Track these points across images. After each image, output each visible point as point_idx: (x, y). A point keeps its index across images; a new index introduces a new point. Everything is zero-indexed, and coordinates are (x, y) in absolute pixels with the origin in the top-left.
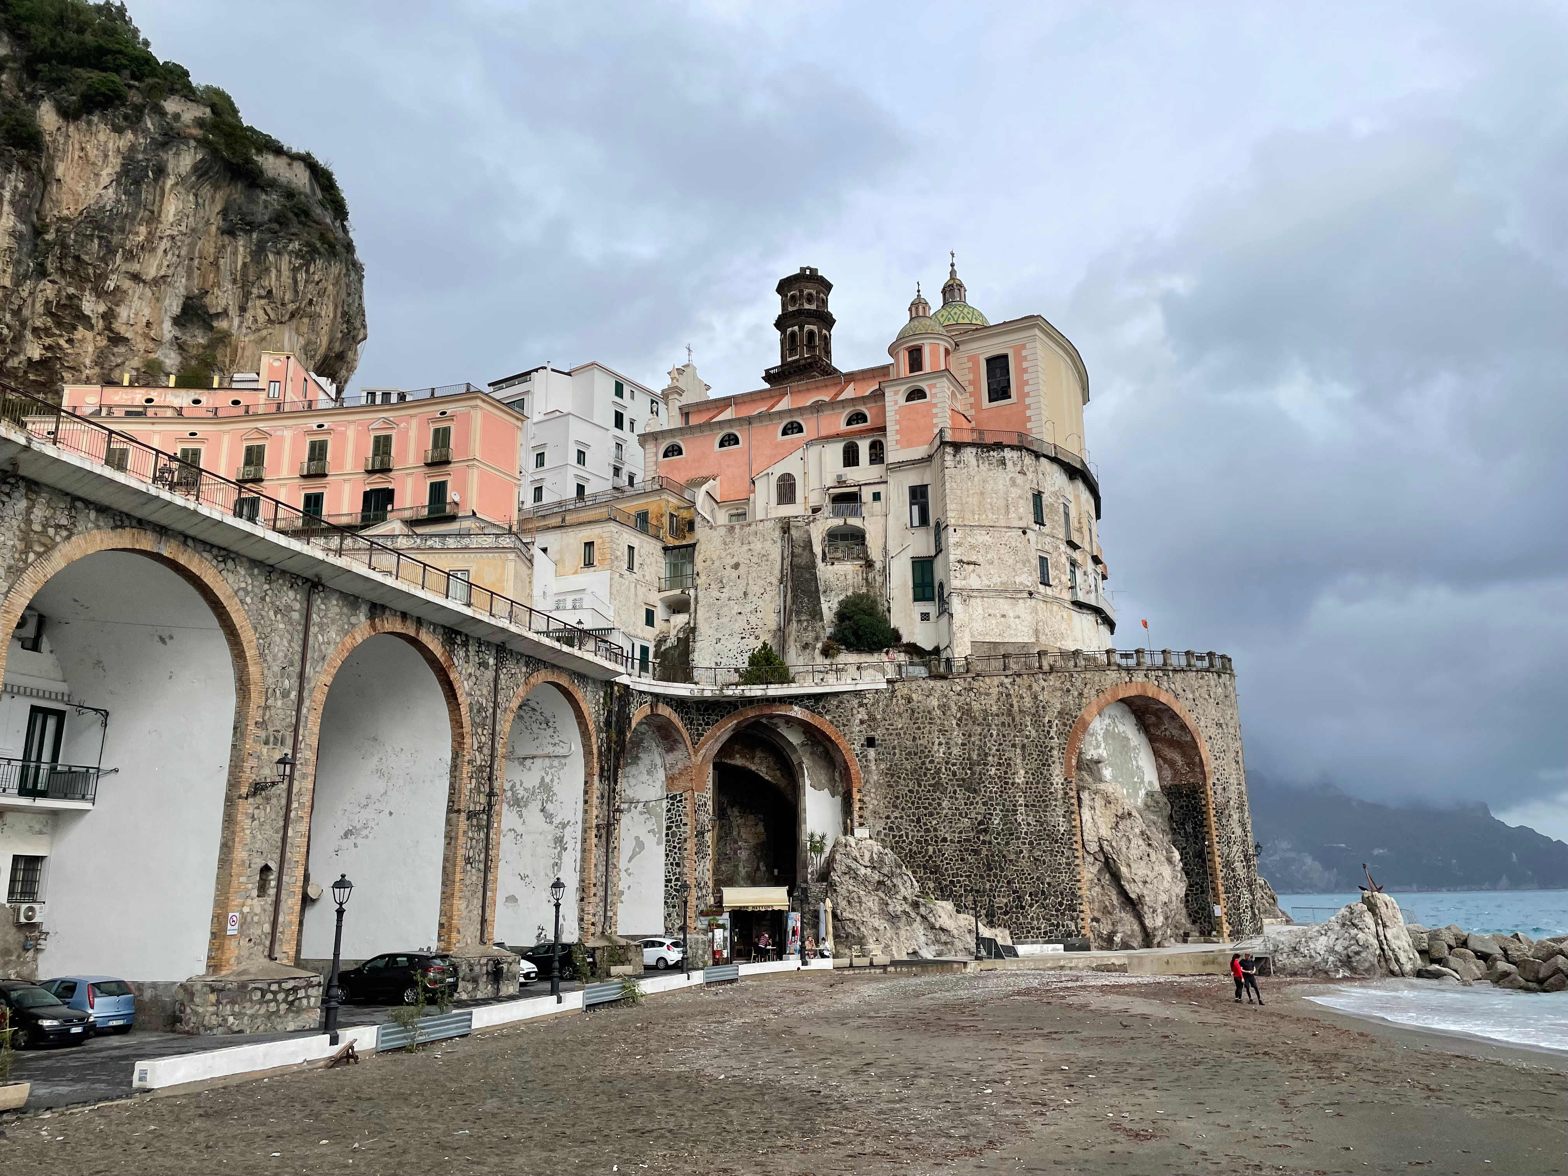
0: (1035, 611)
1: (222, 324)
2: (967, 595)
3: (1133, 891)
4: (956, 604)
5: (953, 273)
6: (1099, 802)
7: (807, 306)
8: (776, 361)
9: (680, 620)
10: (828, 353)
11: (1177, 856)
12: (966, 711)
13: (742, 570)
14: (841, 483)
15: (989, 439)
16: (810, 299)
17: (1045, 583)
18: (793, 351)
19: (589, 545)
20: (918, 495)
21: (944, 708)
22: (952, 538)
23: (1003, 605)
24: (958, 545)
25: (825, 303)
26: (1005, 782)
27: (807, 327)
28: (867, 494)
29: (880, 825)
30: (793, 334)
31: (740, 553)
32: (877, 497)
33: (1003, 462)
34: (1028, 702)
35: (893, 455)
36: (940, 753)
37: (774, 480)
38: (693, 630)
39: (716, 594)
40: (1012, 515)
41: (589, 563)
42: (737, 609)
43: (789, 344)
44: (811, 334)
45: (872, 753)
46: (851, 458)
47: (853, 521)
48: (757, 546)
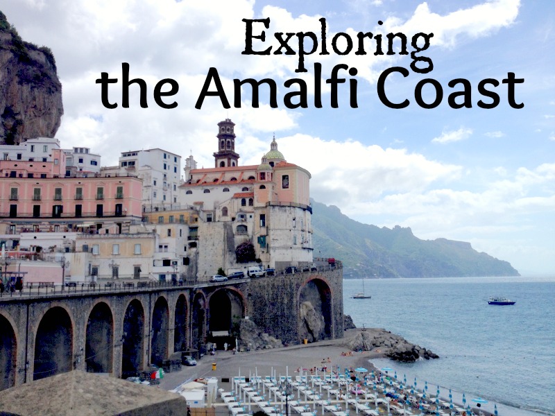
0: (292, 252)
1: (18, 117)
2: (275, 249)
3: (311, 328)
4: (271, 251)
5: (274, 139)
6: (304, 307)
7: (228, 132)
8: (217, 150)
9: (194, 250)
10: (233, 148)
11: (323, 318)
12: (273, 285)
13: (212, 236)
14: (241, 211)
15: (282, 205)
16: (228, 130)
17: (295, 244)
18: (222, 147)
19: (169, 231)
20: (262, 217)
21: (268, 285)
22: (271, 233)
23: (284, 251)
24: (273, 235)
25: (233, 130)
26: (282, 303)
27: (228, 140)
28: (248, 215)
29: (251, 315)
30: (223, 142)
31: (212, 232)
32: (251, 217)
33: (285, 211)
34: (289, 282)
35: (256, 204)
36: (266, 297)
37: (221, 208)
38: (198, 253)
39: (204, 242)
40: (288, 226)
41: (169, 235)
42: (211, 248)
43: (222, 145)
44: (229, 142)
45: (250, 298)
46: (244, 203)
47: (244, 224)
48: (217, 229)
